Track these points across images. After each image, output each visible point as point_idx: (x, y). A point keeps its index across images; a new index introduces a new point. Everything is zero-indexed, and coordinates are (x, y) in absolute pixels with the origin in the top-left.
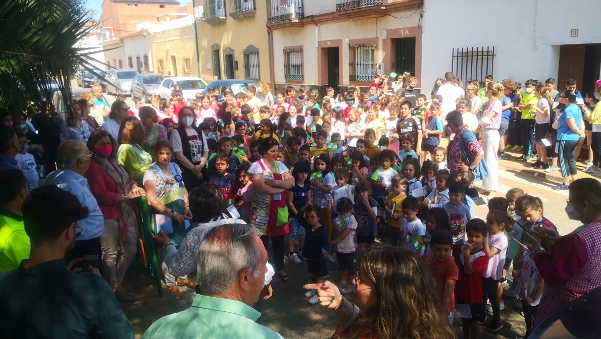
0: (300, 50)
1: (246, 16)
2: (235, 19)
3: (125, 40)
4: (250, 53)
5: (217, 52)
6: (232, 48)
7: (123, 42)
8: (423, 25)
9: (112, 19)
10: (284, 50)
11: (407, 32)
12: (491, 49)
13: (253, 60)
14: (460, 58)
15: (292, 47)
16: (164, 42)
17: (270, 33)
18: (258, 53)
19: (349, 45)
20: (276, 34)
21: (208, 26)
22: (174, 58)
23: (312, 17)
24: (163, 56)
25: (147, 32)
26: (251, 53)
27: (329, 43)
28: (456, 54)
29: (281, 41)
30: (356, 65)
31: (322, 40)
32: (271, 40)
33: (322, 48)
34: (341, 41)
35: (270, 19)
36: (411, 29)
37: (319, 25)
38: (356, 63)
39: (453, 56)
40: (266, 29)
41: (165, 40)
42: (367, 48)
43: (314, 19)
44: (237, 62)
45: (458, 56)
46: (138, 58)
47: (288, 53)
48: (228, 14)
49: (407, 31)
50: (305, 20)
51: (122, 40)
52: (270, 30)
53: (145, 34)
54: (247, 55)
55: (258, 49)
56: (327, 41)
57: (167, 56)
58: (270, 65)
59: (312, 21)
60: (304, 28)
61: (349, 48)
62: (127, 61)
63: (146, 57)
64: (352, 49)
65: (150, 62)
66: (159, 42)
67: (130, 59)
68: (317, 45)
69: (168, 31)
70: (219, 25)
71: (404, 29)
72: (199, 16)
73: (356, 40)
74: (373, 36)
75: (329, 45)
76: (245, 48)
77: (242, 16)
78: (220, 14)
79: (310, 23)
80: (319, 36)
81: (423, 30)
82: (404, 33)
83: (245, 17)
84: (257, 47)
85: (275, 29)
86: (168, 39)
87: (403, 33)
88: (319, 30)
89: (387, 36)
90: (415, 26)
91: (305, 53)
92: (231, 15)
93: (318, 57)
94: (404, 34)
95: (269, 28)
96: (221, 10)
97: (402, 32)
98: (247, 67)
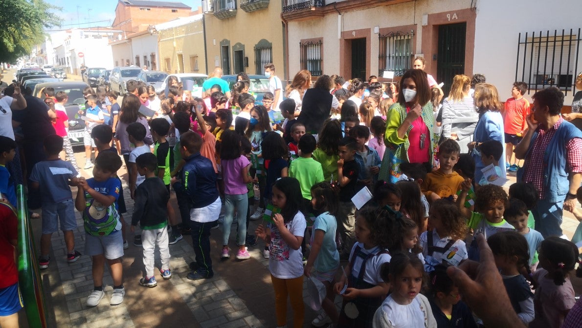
0: (319, 42)
1: (258, 7)
2: (247, 11)
3: (132, 39)
4: (263, 47)
5: (226, 49)
6: (243, 43)
7: (131, 41)
8: (478, 7)
9: (124, 23)
10: (300, 43)
11: (455, 16)
12: (575, 32)
13: (265, 56)
14: (529, 46)
15: (311, 39)
16: (170, 40)
17: (285, 26)
18: (271, 48)
19: (379, 35)
20: (293, 26)
21: (217, 21)
22: (181, 56)
23: (334, 4)
24: (169, 54)
25: (154, 30)
27: (354, 33)
28: (523, 40)
29: (298, 33)
30: (388, 58)
31: (346, 30)
32: (286, 33)
33: (345, 40)
34: (368, 31)
35: (285, 9)
36: (460, 13)
37: (342, 13)
38: (388, 55)
39: (519, 43)
40: (281, 20)
41: (172, 38)
42: (402, 38)
43: (337, 7)
44: (247, 58)
45: (526, 43)
46: (145, 57)
47: (305, 46)
48: (239, 7)
49: (455, 14)
50: (327, 8)
51: (130, 39)
52: (286, 21)
53: (152, 31)
54: (259, 50)
55: (271, 43)
56: (352, 31)
57: (174, 54)
58: (284, 61)
59: (335, 8)
60: (325, 17)
61: (379, 38)
62: (135, 61)
63: (153, 56)
64: (383, 38)
65: (157, 61)
66: (166, 40)
67: (138, 58)
68: (339, 36)
69: (176, 28)
70: (228, 19)
71: (451, 13)
72: (207, 10)
73: (388, 29)
74: (410, 22)
75: (354, 35)
76: (257, 43)
77: (254, 8)
78: (230, 6)
79: (332, 12)
80: (343, 26)
81: (477, 13)
82: (451, 17)
83: (257, 9)
84: (270, 42)
85: (291, 20)
86: (175, 37)
87: (449, 18)
88: (343, 19)
89: (429, 23)
90: (466, 8)
91: (325, 45)
92: (242, 7)
93: (341, 49)
94: (451, 19)
95: (284, 19)
96: (231, 3)
97: (448, 16)
98: (258, 63)
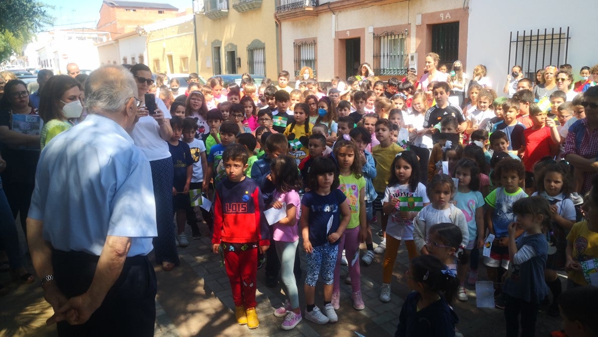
0: (313, 42)
1: (251, 7)
2: (239, 11)
3: (119, 40)
4: (255, 48)
5: (217, 50)
6: (235, 44)
7: (118, 42)
8: (470, 6)
9: (109, 24)
10: (294, 43)
11: (448, 16)
13: (258, 56)
14: (520, 44)
15: (304, 39)
16: (160, 40)
17: (278, 25)
18: (264, 49)
19: (374, 34)
20: (286, 27)
21: (208, 21)
22: (170, 57)
23: (328, 4)
24: (159, 55)
25: (143, 31)
26: (257, 49)
27: (348, 33)
28: (514, 38)
29: (291, 33)
30: (382, 57)
31: (340, 30)
32: (279, 33)
33: (339, 39)
34: (363, 30)
35: (279, 8)
36: (454, 12)
37: (336, 13)
38: (382, 55)
39: (511, 42)
40: (274, 20)
41: (162, 38)
42: (397, 37)
44: (239, 59)
45: (517, 41)
46: (133, 59)
47: (299, 46)
48: (231, 6)
49: (448, 14)
50: (321, 8)
52: (279, 21)
53: (140, 32)
54: (251, 51)
55: (264, 44)
56: (346, 31)
57: (163, 56)
58: (278, 61)
59: (330, 8)
60: (319, 16)
61: (374, 37)
63: (141, 58)
64: (377, 38)
66: (155, 41)
67: (125, 60)
68: (333, 36)
69: (165, 28)
70: (220, 19)
71: (445, 12)
72: (198, 10)
73: (382, 28)
74: (405, 22)
75: (349, 35)
76: (249, 44)
77: (247, 8)
78: (222, 7)
79: (326, 11)
80: (337, 25)
81: (469, 12)
82: (445, 16)
83: (251, 9)
84: (263, 41)
85: (285, 20)
86: (165, 38)
87: (442, 17)
88: (337, 19)
89: (422, 22)
90: (459, 7)
91: (319, 45)
92: (235, 7)
93: (335, 49)
94: (444, 19)
95: (277, 19)
96: (223, 3)
97: (442, 16)
98: (251, 63)
